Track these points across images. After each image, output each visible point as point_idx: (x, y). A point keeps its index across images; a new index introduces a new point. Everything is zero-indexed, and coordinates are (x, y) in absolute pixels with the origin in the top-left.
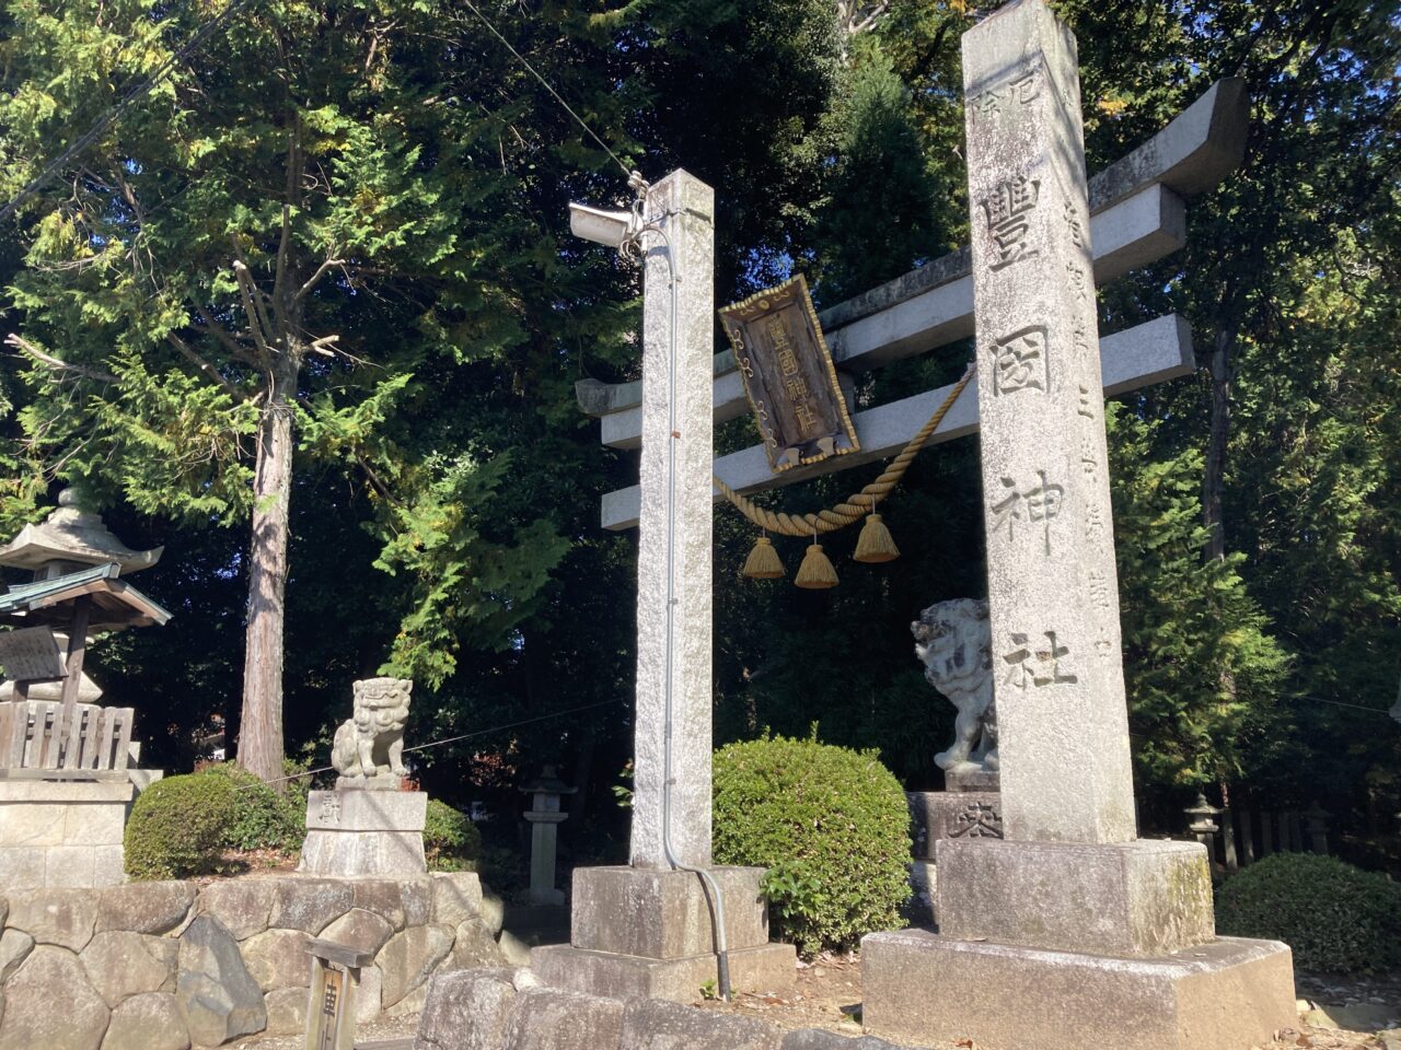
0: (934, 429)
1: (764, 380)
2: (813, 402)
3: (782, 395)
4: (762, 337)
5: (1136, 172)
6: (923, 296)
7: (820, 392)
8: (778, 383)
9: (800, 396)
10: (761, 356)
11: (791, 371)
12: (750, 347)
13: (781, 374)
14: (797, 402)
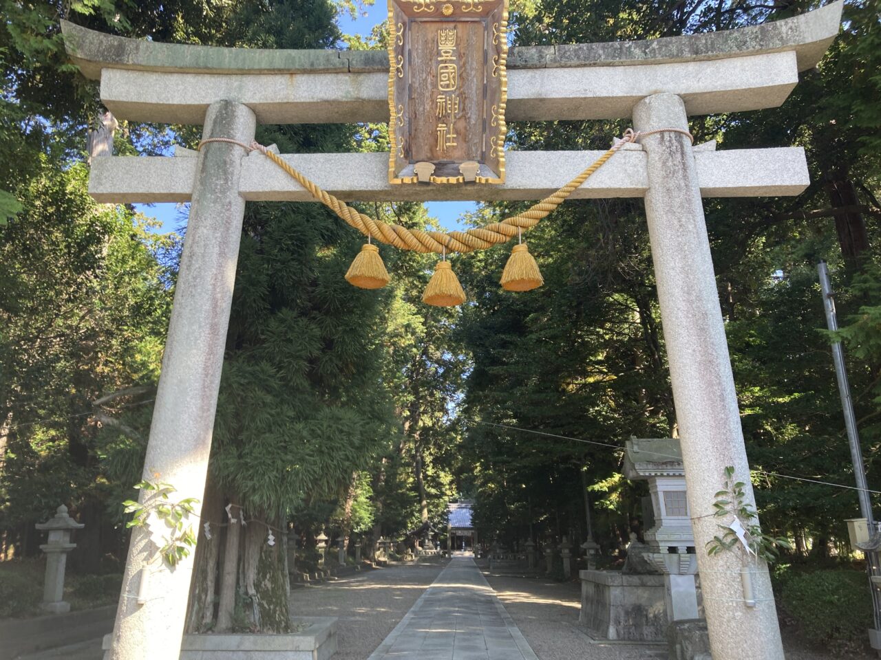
0: (581, 183)
1: (411, 86)
2: (461, 124)
3: (427, 107)
4: (426, 42)
5: (784, 35)
6: (574, 70)
7: (474, 117)
8: (428, 94)
9: (449, 115)
10: (417, 61)
11: (448, 86)
12: (407, 47)
13: (435, 86)
14: (443, 119)
